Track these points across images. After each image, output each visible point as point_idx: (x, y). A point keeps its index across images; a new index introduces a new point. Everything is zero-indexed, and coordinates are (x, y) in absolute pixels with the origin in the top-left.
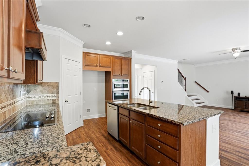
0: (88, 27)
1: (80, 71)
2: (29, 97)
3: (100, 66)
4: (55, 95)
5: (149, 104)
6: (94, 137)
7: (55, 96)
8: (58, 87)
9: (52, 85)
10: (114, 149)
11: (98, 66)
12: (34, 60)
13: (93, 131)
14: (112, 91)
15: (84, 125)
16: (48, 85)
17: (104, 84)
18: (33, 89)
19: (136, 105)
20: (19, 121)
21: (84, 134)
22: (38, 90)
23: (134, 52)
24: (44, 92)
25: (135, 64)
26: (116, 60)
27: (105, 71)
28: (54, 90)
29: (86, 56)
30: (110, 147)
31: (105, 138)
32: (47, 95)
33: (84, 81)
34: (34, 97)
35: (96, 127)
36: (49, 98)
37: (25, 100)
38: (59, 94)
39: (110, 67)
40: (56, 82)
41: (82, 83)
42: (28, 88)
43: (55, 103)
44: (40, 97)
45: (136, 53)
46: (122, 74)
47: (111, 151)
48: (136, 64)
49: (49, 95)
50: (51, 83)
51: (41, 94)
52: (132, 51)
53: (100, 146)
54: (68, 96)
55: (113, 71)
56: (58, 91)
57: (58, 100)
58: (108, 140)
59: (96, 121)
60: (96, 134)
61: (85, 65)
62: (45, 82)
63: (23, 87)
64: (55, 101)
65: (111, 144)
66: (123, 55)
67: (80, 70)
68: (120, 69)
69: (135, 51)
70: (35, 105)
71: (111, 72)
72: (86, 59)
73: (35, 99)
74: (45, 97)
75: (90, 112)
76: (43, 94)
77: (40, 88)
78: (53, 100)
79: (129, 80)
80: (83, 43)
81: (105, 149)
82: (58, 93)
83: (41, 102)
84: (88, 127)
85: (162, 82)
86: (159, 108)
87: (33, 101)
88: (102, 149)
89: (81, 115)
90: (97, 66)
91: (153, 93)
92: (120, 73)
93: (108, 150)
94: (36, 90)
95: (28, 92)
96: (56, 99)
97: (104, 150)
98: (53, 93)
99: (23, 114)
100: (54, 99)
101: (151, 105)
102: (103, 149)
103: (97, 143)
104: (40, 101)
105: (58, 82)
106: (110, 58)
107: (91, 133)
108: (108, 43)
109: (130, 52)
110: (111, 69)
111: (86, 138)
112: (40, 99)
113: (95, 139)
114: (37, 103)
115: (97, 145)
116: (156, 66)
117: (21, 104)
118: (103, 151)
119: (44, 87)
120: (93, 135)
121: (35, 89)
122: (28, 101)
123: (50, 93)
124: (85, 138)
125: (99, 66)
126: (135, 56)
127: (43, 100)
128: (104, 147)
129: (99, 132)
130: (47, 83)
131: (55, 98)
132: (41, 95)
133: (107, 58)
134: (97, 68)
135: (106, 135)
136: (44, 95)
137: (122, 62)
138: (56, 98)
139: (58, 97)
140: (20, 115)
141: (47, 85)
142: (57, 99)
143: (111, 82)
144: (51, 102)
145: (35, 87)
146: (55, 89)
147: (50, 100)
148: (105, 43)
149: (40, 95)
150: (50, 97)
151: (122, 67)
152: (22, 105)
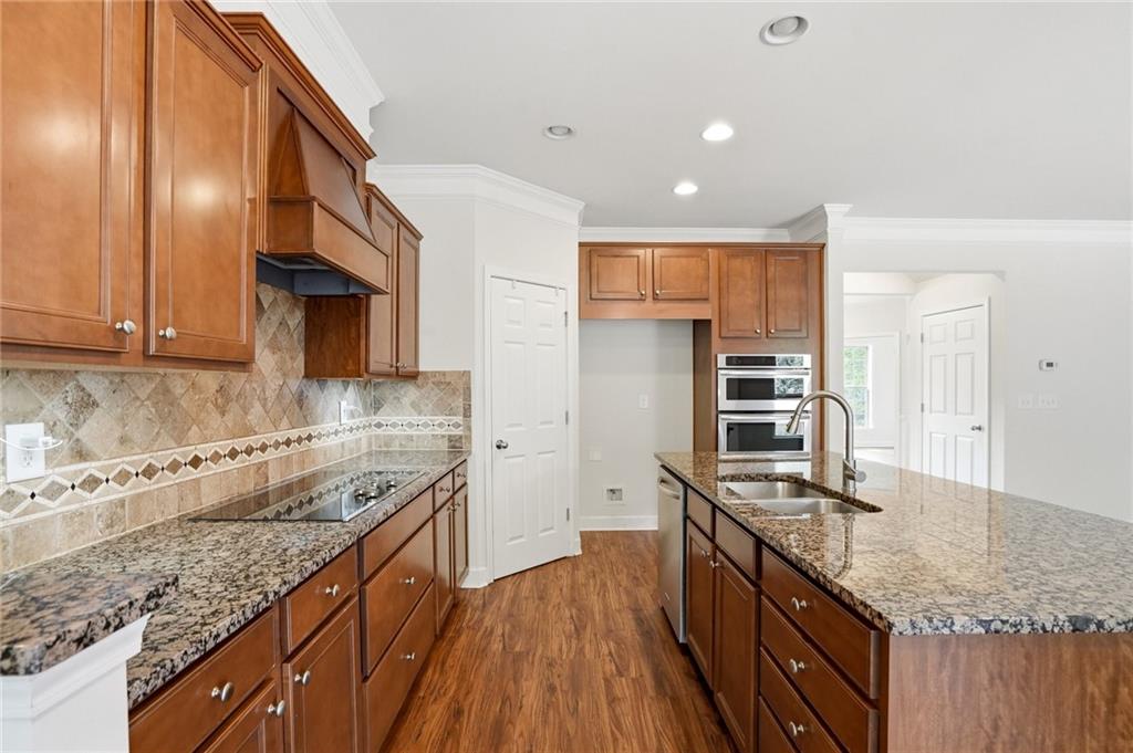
0: (564, 137)
1: (566, 325)
2: (379, 425)
3: (656, 298)
4: (459, 419)
5: (845, 484)
6: (597, 607)
7: (460, 426)
8: (469, 388)
9: (449, 383)
10: (649, 682)
11: (650, 299)
12: (354, 296)
13: (604, 585)
14: (714, 413)
15: (579, 552)
16: (437, 384)
17: (687, 380)
18: (391, 397)
19: (780, 484)
20: (329, 500)
21: (564, 589)
22: (406, 401)
23: (836, 214)
24: (423, 407)
25: (847, 276)
26: (737, 263)
27: (695, 321)
28: (456, 403)
29: (595, 260)
30: (638, 667)
31: (640, 621)
32: (431, 421)
33: (585, 366)
34: (394, 425)
35: (625, 570)
36: (439, 431)
37: (362, 434)
38: (472, 418)
39: (706, 299)
40: (462, 370)
41: (577, 375)
42: (377, 394)
43: (457, 448)
44: (410, 425)
45: (847, 215)
46: (768, 332)
47: (631, 685)
48: (846, 271)
49: (440, 419)
50: (444, 374)
51: (415, 413)
52: (827, 210)
53: (598, 652)
54: (511, 426)
55: (724, 315)
56: (470, 405)
57: (469, 438)
58: (646, 634)
59: (641, 546)
60: (612, 598)
61: (591, 299)
62: (425, 373)
63: (351, 388)
64: (458, 445)
65: (649, 653)
66: (784, 237)
67: (566, 321)
68: (759, 307)
69: (846, 208)
70: (396, 451)
71: (710, 321)
72: (594, 270)
73: (395, 432)
74: (426, 425)
75: (621, 499)
76: (420, 414)
77: (410, 392)
78: (450, 438)
79: (807, 360)
80: (581, 205)
81: (614, 668)
82: (467, 413)
83: (414, 444)
84: (596, 563)
85: (1050, 365)
86: (880, 510)
87: (392, 438)
88: (600, 668)
89: (568, 510)
90: (642, 299)
91: (980, 428)
92: (757, 325)
93: (622, 676)
94: (398, 399)
95: (377, 406)
96: (461, 437)
97: (604, 673)
98: (452, 413)
99: (352, 480)
100: (455, 436)
101: (852, 490)
102: (603, 668)
103: (596, 635)
104: (410, 438)
105: (469, 372)
106: (704, 255)
107: (592, 589)
108: (686, 189)
109: (817, 216)
110: (710, 305)
111: (563, 605)
112: (410, 432)
113: (594, 620)
114: (401, 445)
115: (587, 646)
116: (1001, 274)
117: (343, 444)
118: (601, 676)
119: (423, 391)
120: (596, 597)
121: (397, 395)
122: (377, 437)
123: (442, 414)
124: (559, 604)
125: (654, 299)
126: (844, 232)
127: (419, 436)
128: (612, 659)
129: (628, 593)
130: (434, 374)
131: (458, 432)
132: (415, 419)
133: (693, 256)
134: (643, 305)
135: (650, 609)
136: (424, 419)
137: (771, 269)
138: (461, 433)
139: (469, 429)
140: (337, 480)
141: (433, 383)
142: (466, 437)
143: (714, 370)
144: (444, 446)
145: (396, 390)
146: (459, 397)
147: (443, 436)
148: (672, 190)
149: (409, 419)
150: (440, 425)
151: (771, 293)
152: (346, 448)
